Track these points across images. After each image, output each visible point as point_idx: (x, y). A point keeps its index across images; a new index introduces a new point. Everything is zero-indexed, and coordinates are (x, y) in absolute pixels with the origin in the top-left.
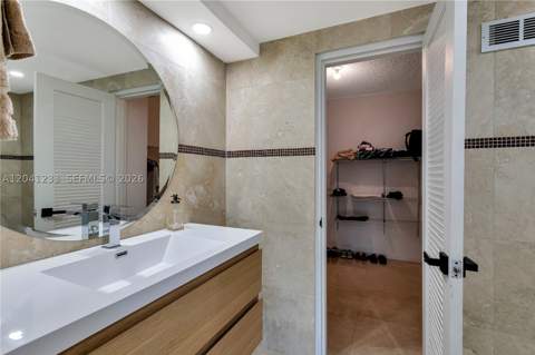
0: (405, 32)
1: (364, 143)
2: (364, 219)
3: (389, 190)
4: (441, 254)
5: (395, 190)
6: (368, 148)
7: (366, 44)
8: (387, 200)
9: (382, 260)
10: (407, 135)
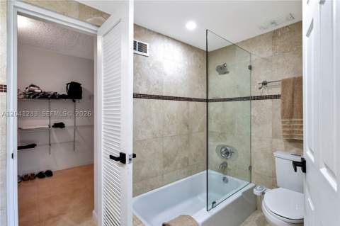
0: (88, 20)
1: (32, 86)
2: (33, 146)
3: (54, 121)
4: (121, 154)
5: (58, 121)
6: (37, 90)
7: (60, 13)
8: (53, 129)
9: (49, 174)
10: (67, 84)
